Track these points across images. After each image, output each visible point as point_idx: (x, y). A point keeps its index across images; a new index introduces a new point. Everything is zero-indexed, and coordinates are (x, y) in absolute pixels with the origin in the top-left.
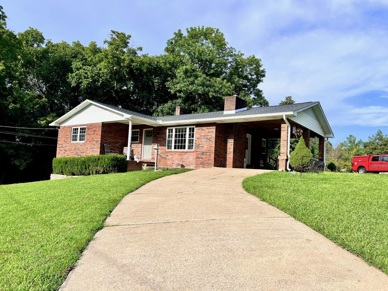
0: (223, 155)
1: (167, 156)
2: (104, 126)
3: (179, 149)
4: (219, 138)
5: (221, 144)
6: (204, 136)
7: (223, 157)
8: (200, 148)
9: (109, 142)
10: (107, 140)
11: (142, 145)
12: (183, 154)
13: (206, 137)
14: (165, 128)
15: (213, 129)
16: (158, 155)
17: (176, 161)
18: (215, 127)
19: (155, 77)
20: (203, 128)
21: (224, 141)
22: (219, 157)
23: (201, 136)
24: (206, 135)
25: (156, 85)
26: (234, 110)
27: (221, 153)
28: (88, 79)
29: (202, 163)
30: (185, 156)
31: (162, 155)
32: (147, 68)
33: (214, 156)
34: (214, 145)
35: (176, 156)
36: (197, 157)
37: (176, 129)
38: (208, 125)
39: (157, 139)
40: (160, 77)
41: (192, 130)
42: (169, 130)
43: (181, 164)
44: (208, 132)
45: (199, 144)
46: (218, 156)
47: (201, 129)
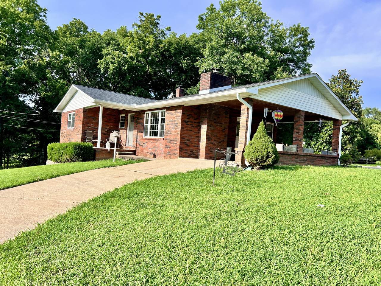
0: (195, 144)
1: (143, 143)
2: (86, 112)
3: (153, 136)
4: (188, 123)
5: (191, 131)
6: (173, 121)
7: (194, 146)
8: (168, 135)
9: (93, 128)
10: (90, 127)
11: (127, 131)
12: (155, 141)
13: (174, 122)
14: (142, 112)
15: (179, 113)
16: (137, 143)
17: (150, 150)
18: (181, 110)
19: (184, 57)
20: (172, 111)
21: (197, 127)
22: (188, 146)
23: (170, 121)
24: (174, 120)
25: (184, 66)
26: (208, 89)
27: (191, 142)
28: (114, 65)
29: (169, 153)
30: (157, 144)
31: (140, 142)
32: (175, 49)
33: (180, 145)
34: (179, 132)
35: (151, 144)
36: (166, 146)
37: (152, 113)
38: (175, 108)
39: (137, 124)
40: (190, 57)
41: (163, 114)
42: (146, 114)
43: (153, 153)
44: (176, 117)
45: (168, 131)
46: (186, 144)
47: (170, 113)
